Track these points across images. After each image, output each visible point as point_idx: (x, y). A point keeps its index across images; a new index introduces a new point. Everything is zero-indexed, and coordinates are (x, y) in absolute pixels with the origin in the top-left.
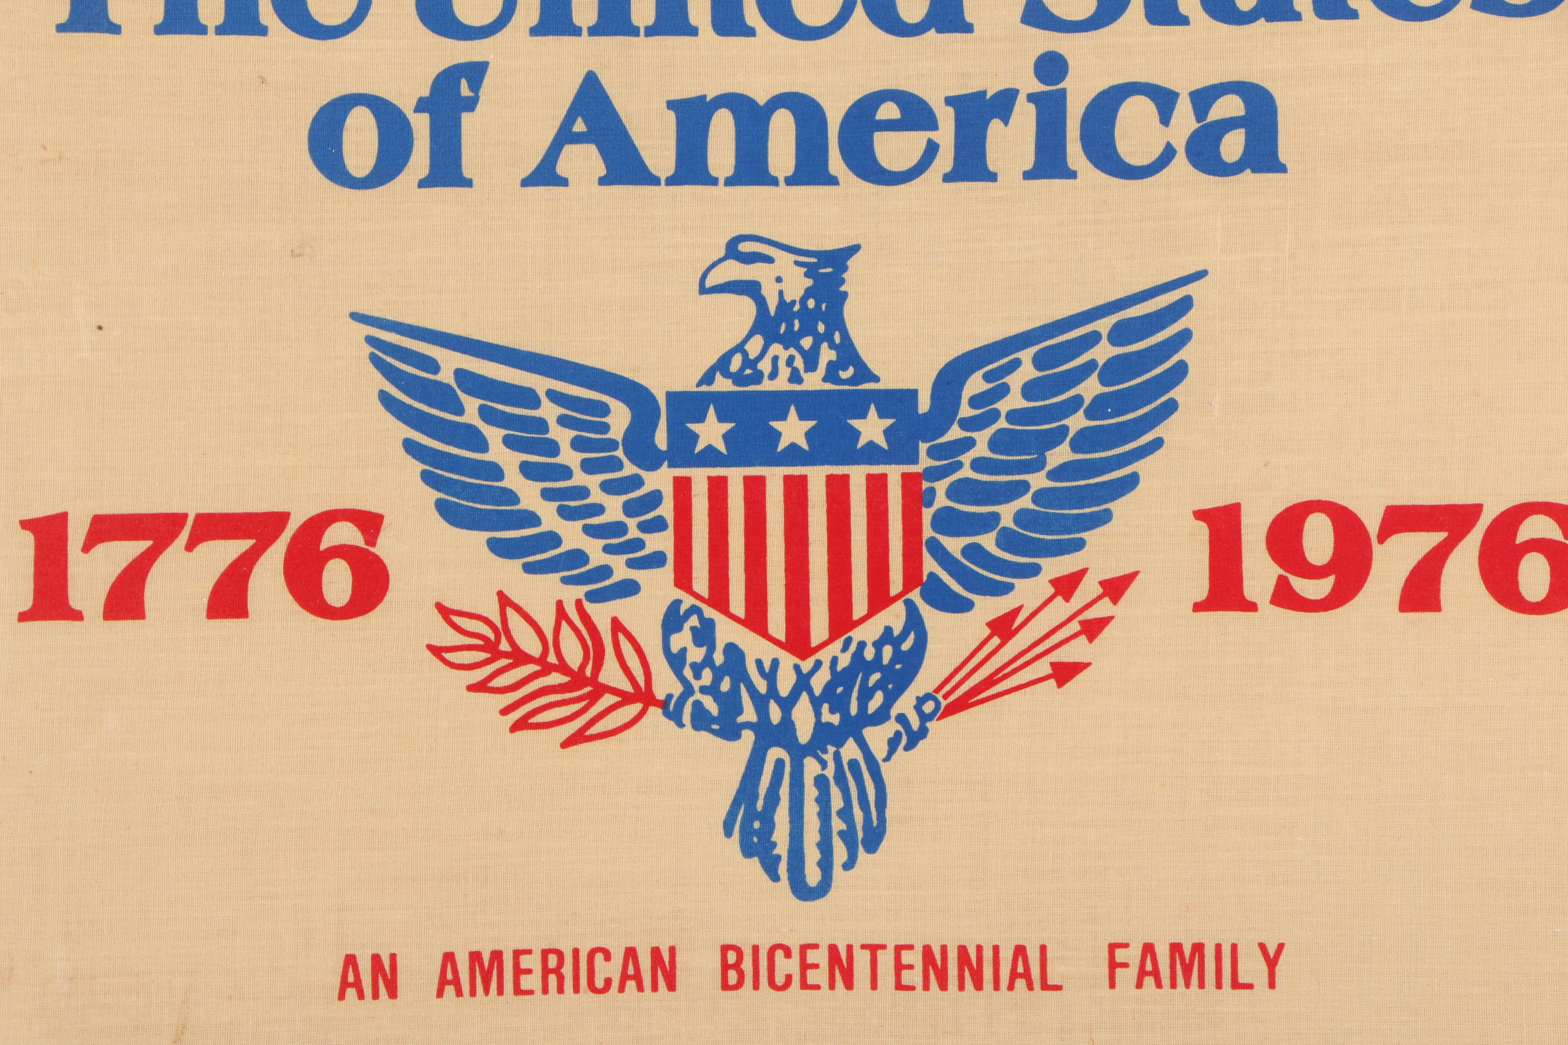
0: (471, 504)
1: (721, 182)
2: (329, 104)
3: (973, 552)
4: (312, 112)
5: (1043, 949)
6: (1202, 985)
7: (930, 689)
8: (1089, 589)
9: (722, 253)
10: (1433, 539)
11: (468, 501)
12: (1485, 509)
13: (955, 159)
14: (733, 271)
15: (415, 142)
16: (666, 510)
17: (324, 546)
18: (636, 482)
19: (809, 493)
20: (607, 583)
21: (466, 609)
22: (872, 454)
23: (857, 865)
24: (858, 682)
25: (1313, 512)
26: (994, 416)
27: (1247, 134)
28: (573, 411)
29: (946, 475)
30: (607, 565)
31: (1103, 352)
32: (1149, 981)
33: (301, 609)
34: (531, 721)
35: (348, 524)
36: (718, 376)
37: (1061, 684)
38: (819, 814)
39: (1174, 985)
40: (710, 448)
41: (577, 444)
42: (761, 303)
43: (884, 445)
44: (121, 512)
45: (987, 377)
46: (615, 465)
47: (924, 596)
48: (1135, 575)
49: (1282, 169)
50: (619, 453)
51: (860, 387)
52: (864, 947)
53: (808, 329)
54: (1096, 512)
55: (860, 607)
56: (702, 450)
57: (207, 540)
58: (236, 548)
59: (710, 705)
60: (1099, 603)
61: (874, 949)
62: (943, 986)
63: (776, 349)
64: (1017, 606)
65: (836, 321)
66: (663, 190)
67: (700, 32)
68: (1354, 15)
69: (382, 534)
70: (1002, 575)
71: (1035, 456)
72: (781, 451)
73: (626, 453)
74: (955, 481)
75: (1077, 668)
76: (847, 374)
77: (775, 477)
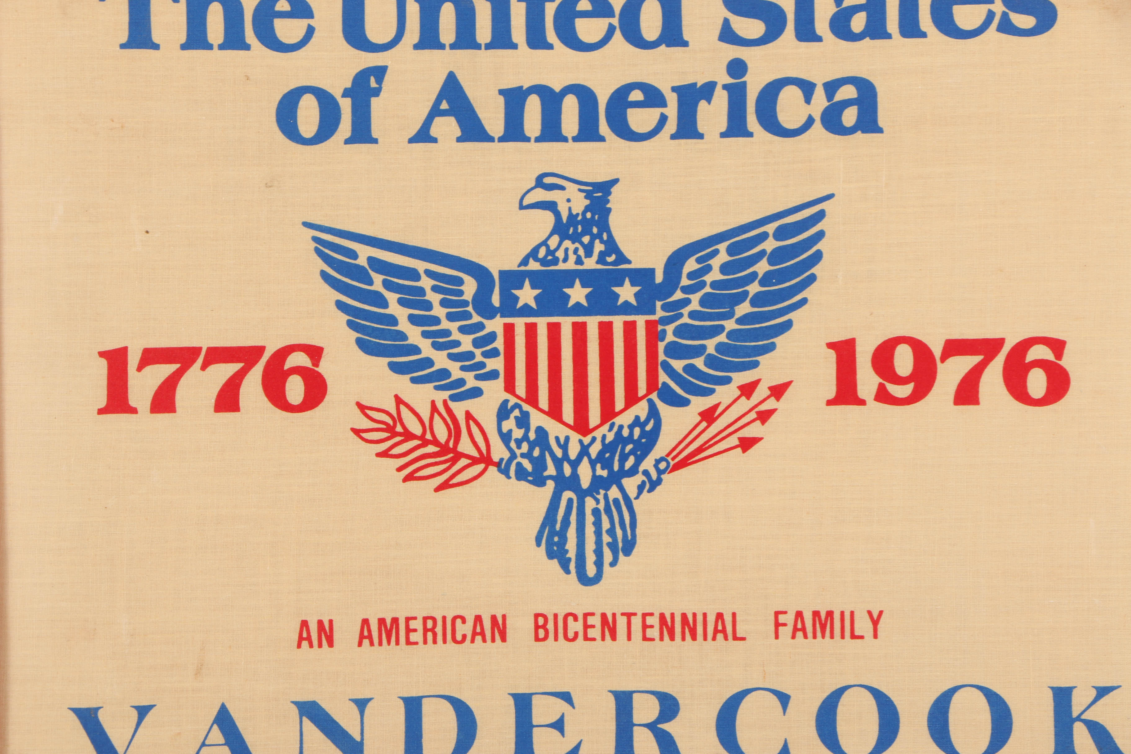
0: (378, 341)
1: (533, 140)
2: (289, 92)
3: (690, 369)
4: (278, 97)
5: (734, 615)
6: (832, 637)
7: (663, 455)
8: (761, 392)
9: (533, 184)
10: (974, 360)
11: (376, 339)
12: (1006, 341)
13: (678, 125)
14: (540, 195)
15: (342, 116)
17: (286, 367)
18: (480, 326)
19: (588, 333)
20: (463, 389)
21: (375, 406)
22: (626, 308)
23: (618, 564)
24: (619, 450)
25: (900, 343)
26: (703, 284)
27: (859, 109)
28: (441, 283)
29: (673, 322)
30: (462, 378)
31: (770, 245)
32: (800, 634)
33: (272, 406)
34: (416, 475)
35: (302, 353)
36: (531, 260)
37: (744, 451)
38: (595, 532)
39: (815, 637)
40: (526, 306)
41: (444, 303)
42: (557, 215)
43: (634, 303)
44: (161, 346)
45: (699, 261)
46: (467, 316)
47: (660, 397)
48: (790, 383)
49: (880, 131)
50: (470, 309)
51: (619, 267)
52: (623, 614)
53: (586, 231)
54: (766, 344)
55: (619, 403)
56: (521, 307)
57: (214, 364)
58: (232, 368)
59: (527, 465)
60: (768, 401)
61: (629, 616)
62: (672, 638)
63: (567, 243)
64: (717, 403)
65: (604, 226)
66: (496, 145)
67: (519, 47)
68: (924, 35)
69: (323, 359)
70: (708, 383)
71: (728, 309)
72: (570, 307)
73: (474, 309)
74: (678, 325)
75: (755, 441)
76: (611, 259)
77: (566, 323)
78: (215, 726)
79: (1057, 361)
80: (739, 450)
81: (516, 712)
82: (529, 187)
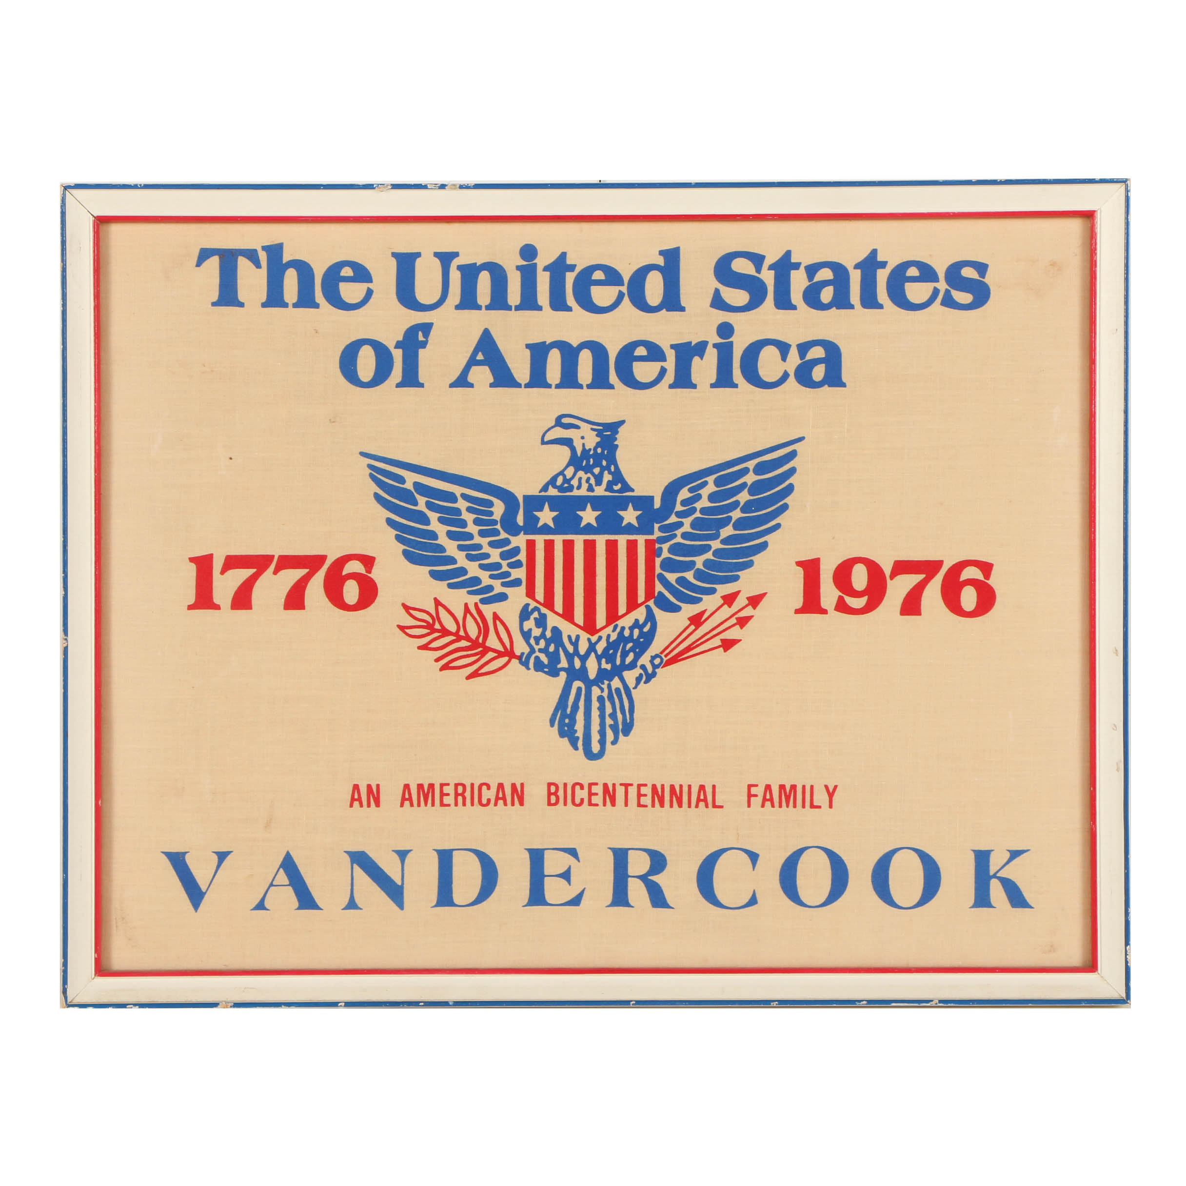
0: (420, 552)
1: (553, 386)
2: (350, 344)
3: (682, 581)
4: (342, 348)
5: (714, 787)
6: (795, 806)
7: (658, 652)
8: (741, 601)
9: (553, 424)
10: (918, 578)
12: (944, 563)
13: (675, 377)
14: (559, 433)
15: (395, 364)
16: (522, 557)
17: (344, 573)
18: (507, 542)
19: (597, 549)
20: (491, 594)
21: (418, 606)
22: (629, 529)
23: (618, 743)
24: (621, 647)
25: (857, 563)
26: (694, 510)
27: (826, 367)
28: (475, 505)
29: (668, 541)
30: (491, 585)
31: (750, 478)
32: (768, 804)
33: (332, 605)
34: (451, 665)
35: (357, 561)
36: (550, 487)
37: (725, 650)
38: (599, 716)
39: (780, 806)
40: (545, 525)
41: (477, 522)
42: (573, 449)
43: (636, 525)
44: (240, 554)
45: (690, 490)
46: (496, 533)
47: (655, 603)
48: (765, 594)
49: (844, 385)
50: (498, 527)
51: (624, 494)
52: (621, 784)
53: (597, 464)
54: (746, 561)
55: (622, 609)
56: (541, 526)
57: (284, 569)
58: (300, 573)
59: (544, 659)
60: (746, 609)
61: (627, 786)
62: (662, 805)
63: (581, 474)
64: (703, 609)
65: (612, 460)
66: (523, 390)
67: (544, 309)
68: (881, 307)
69: (374, 567)
70: (696, 593)
71: (714, 532)
72: (582, 527)
73: (502, 527)
74: (673, 544)
75: (734, 642)
76: (617, 487)
77: (579, 541)
78: (281, 870)
79: (986, 581)
80: (721, 649)
81: (531, 864)
82: (550, 426)
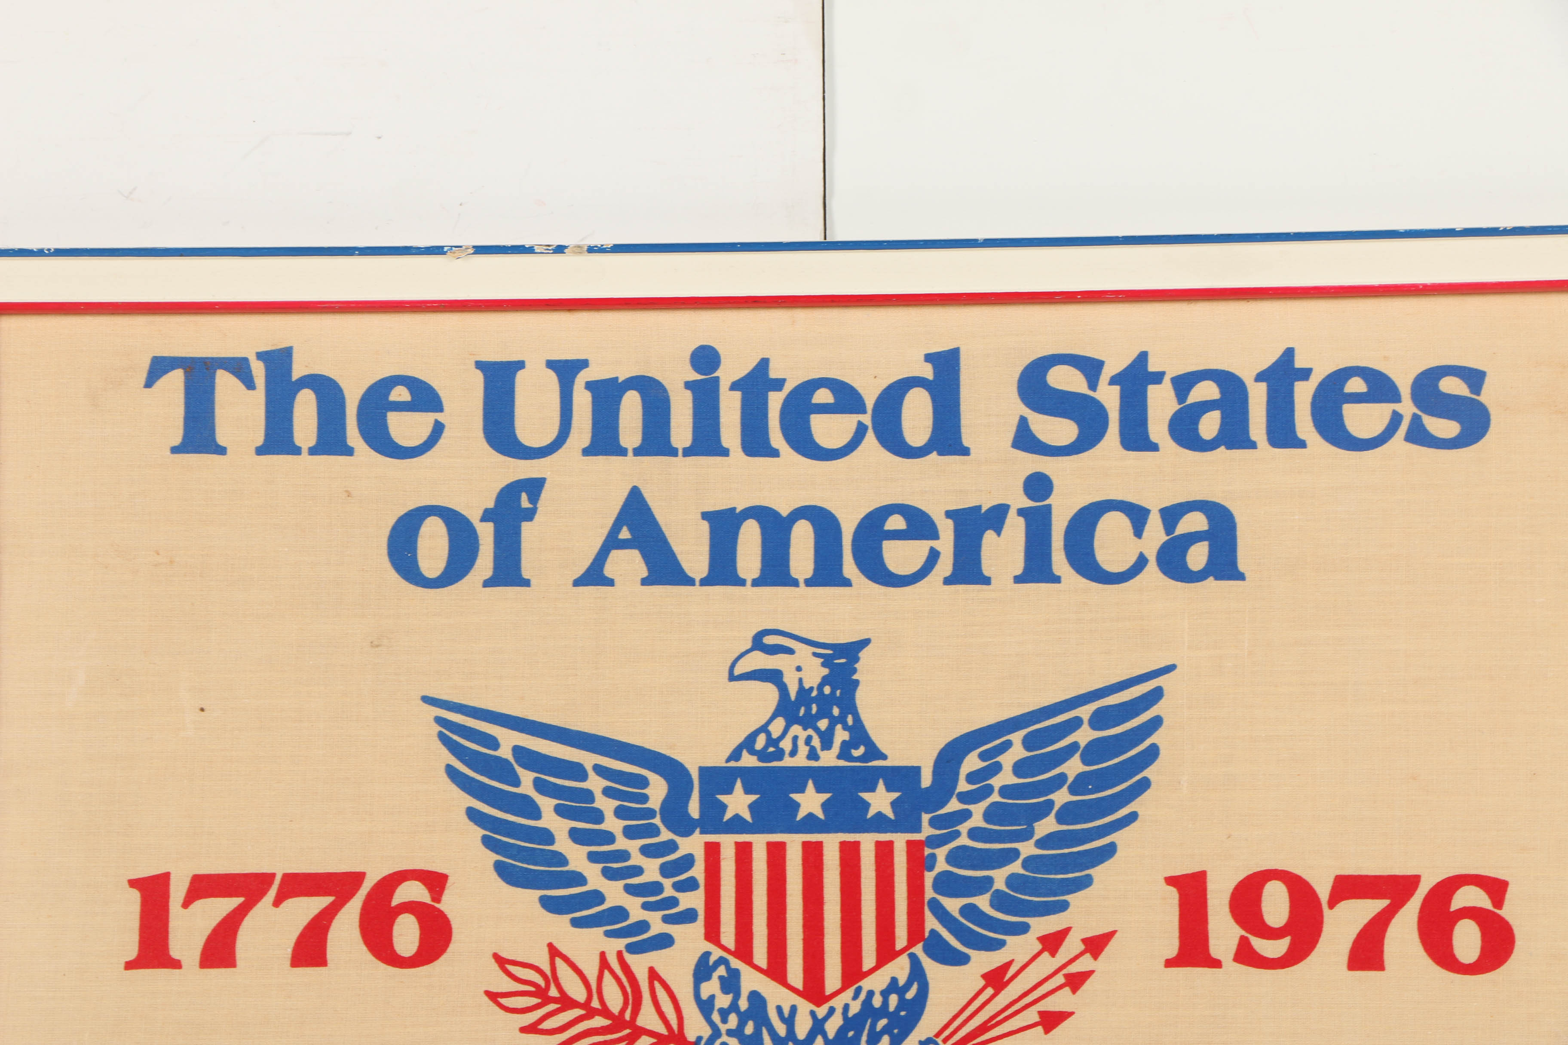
0: (524, 866)
1: (749, 583)
2: (406, 514)
3: (969, 911)
4: (391, 521)
7: (931, 1034)
8: (1072, 945)
9: (749, 645)
10: (1378, 905)
11: (523, 863)
12: (1423, 879)
13: (954, 565)
14: (759, 661)
15: (481, 547)
16: (698, 871)
17: (395, 902)
18: (672, 846)
19: (825, 858)
20: (645, 936)
21: (519, 959)
22: (880, 823)
24: (867, 1027)
25: (1270, 880)
26: (989, 790)
27: (1210, 546)
28: (617, 784)
29: (945, 843)
30: (644, 920)
31: (1084, 736)
33: (373, 959)
35: (417, 883)
36: (745, 753)
37: (1047, 1031)
40: (737, 817)
41: (620, 813)
42: (783, 689)
43: (891, 815)
44: (217, 872)
45: (983, 756)
46: (653, 831)
47: (927, 951)
48: (1113, 933)
49: (1241, 577)
50: (657, 821)
51: (870, 764)
53: (823, 712)
54: (1079, 877)
55: (869, 960)
56: (730, 819)
57: (291, 897)
58: (317, 904)
60: (1081, 959)
63: (796, 730)
64: (1008, 960)
65: (849, 706)
66: (697, 589)
67: (731, 453)
68: (1302, 444)
69: (446, 892)
70: (995, 932)
71: (1025, 827)
72: (799, 820)
73: (663, 821)
74: (954, 848)
75: (1062, 1016)
76: (858, 752)
77: (794, 843)
79: (1496, 911)
80: (1040, 1029)
82: (743, 650)
